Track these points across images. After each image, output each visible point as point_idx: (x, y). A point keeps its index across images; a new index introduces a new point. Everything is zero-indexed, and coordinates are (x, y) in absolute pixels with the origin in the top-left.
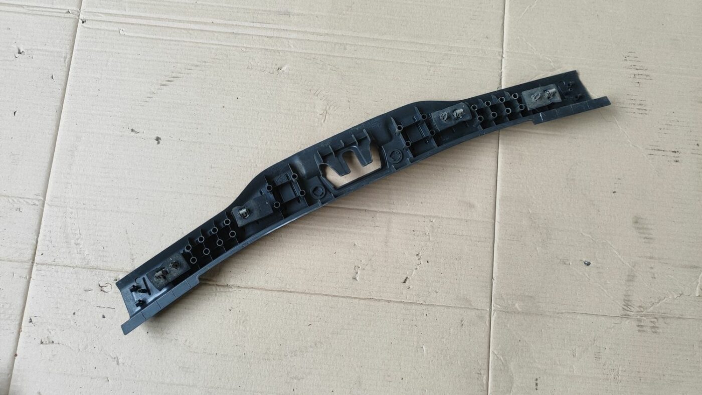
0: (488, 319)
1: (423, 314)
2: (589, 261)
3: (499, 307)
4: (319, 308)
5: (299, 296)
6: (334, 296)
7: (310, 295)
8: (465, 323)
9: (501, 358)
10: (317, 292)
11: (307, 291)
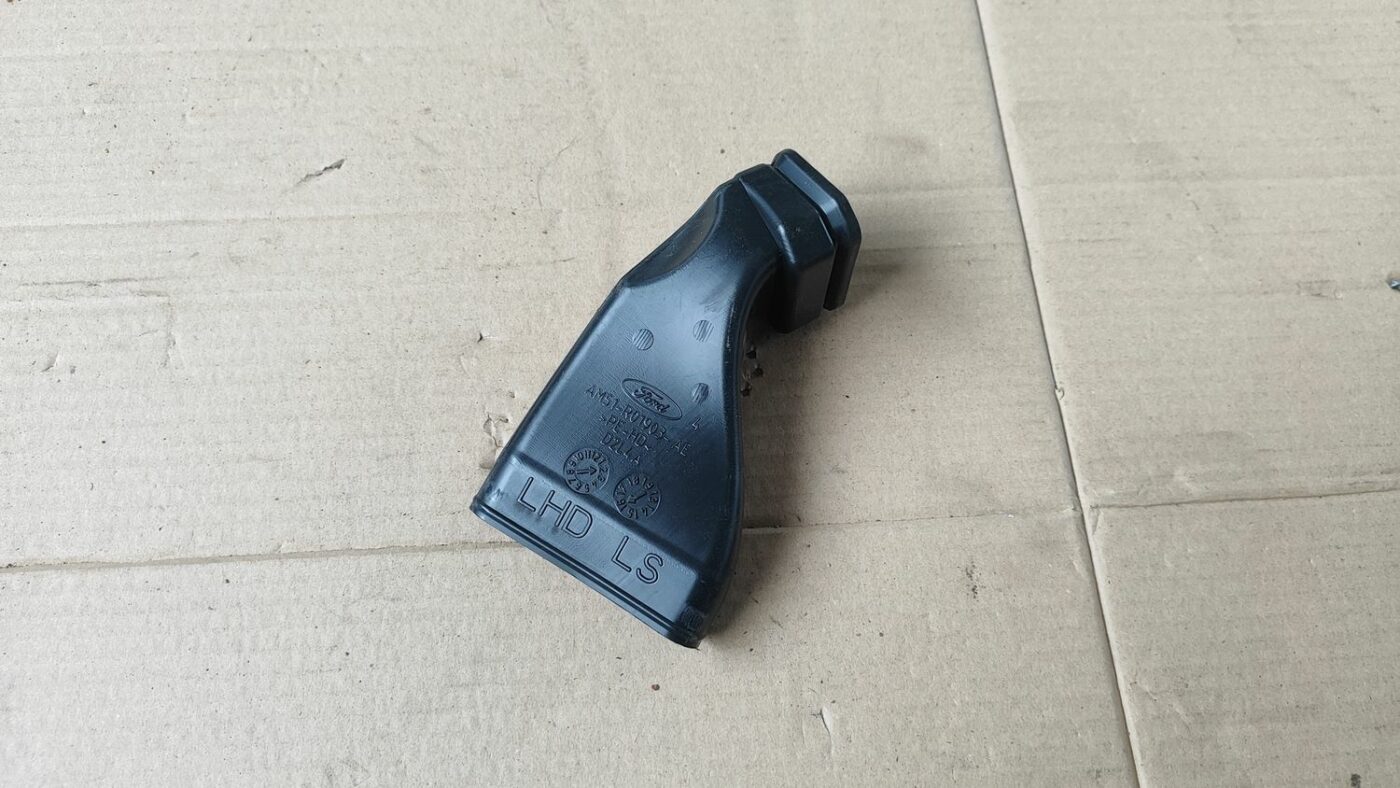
0: (1078, 548)
3: (1112, 492)
4: (340, 612)
5: (251, 570)
6: (404, 550)
7: (296, 565)
8: (983, 577)
9: (1179, 710)
10: (329, 546)
11: (285, 548)
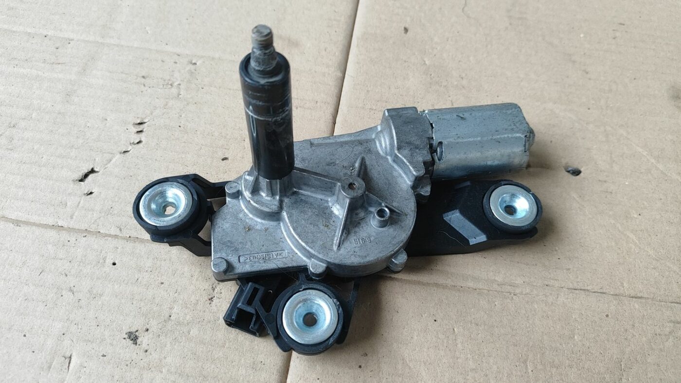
1: (104, 259)
2: (576, 165)
